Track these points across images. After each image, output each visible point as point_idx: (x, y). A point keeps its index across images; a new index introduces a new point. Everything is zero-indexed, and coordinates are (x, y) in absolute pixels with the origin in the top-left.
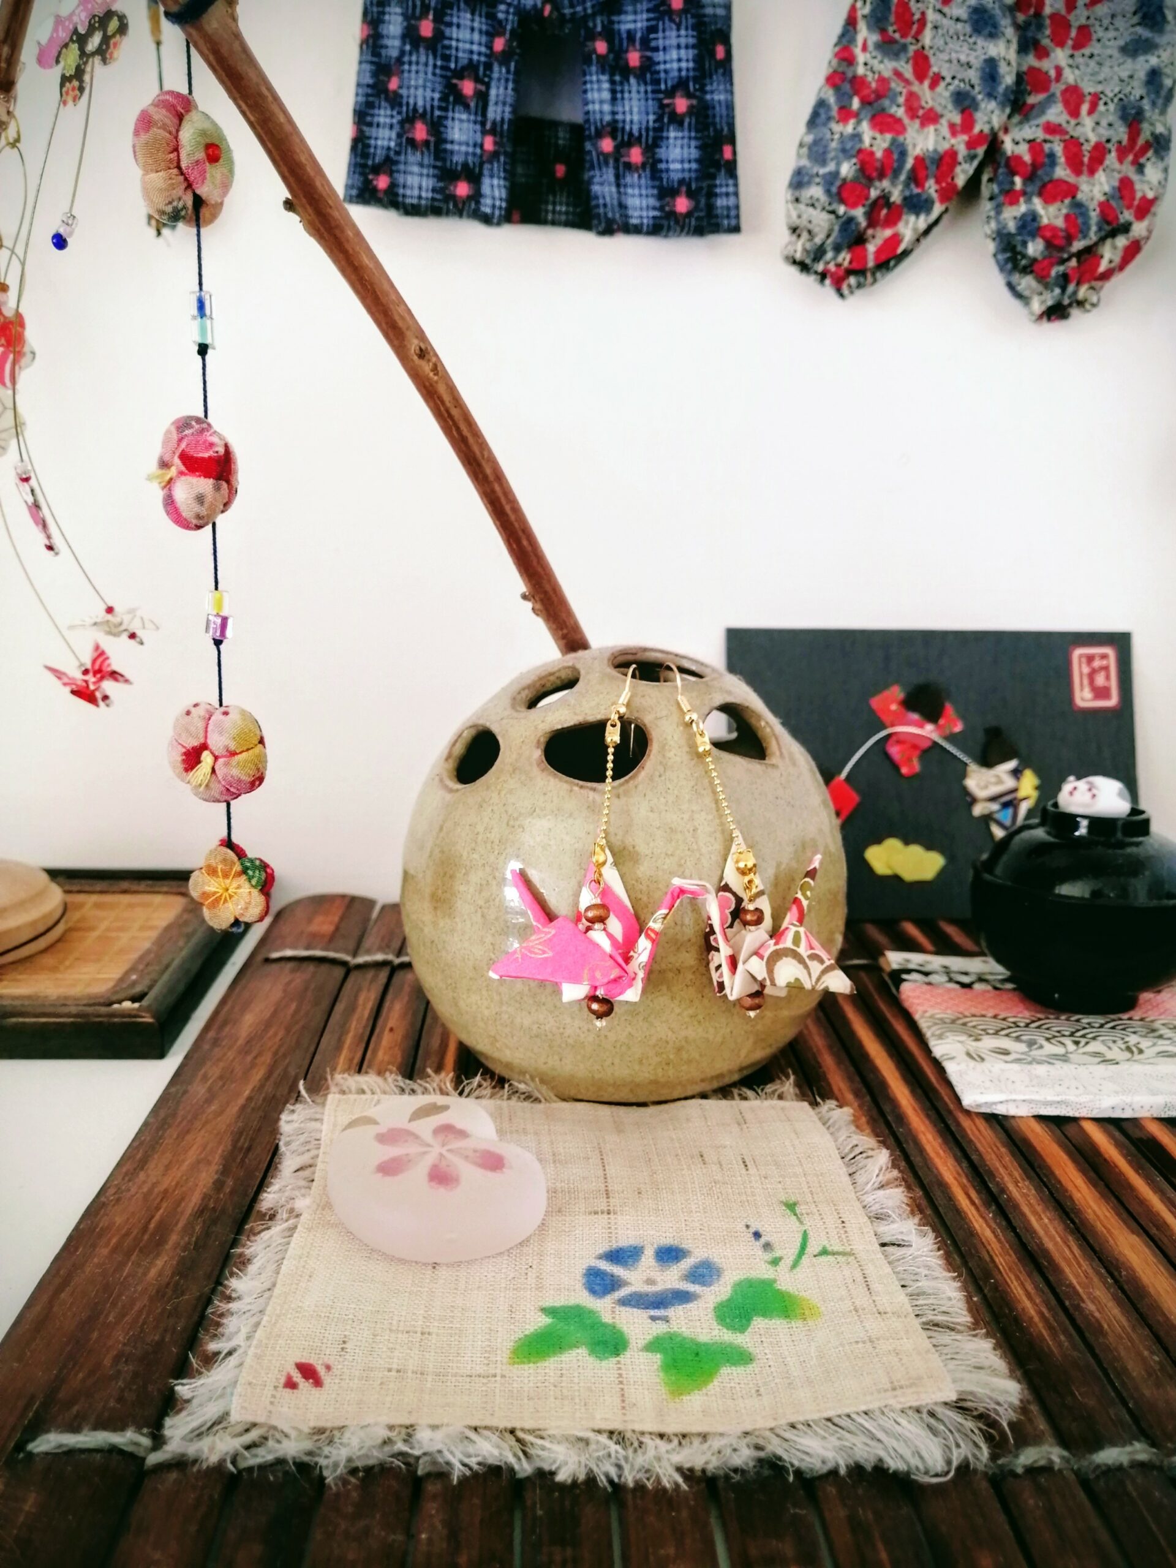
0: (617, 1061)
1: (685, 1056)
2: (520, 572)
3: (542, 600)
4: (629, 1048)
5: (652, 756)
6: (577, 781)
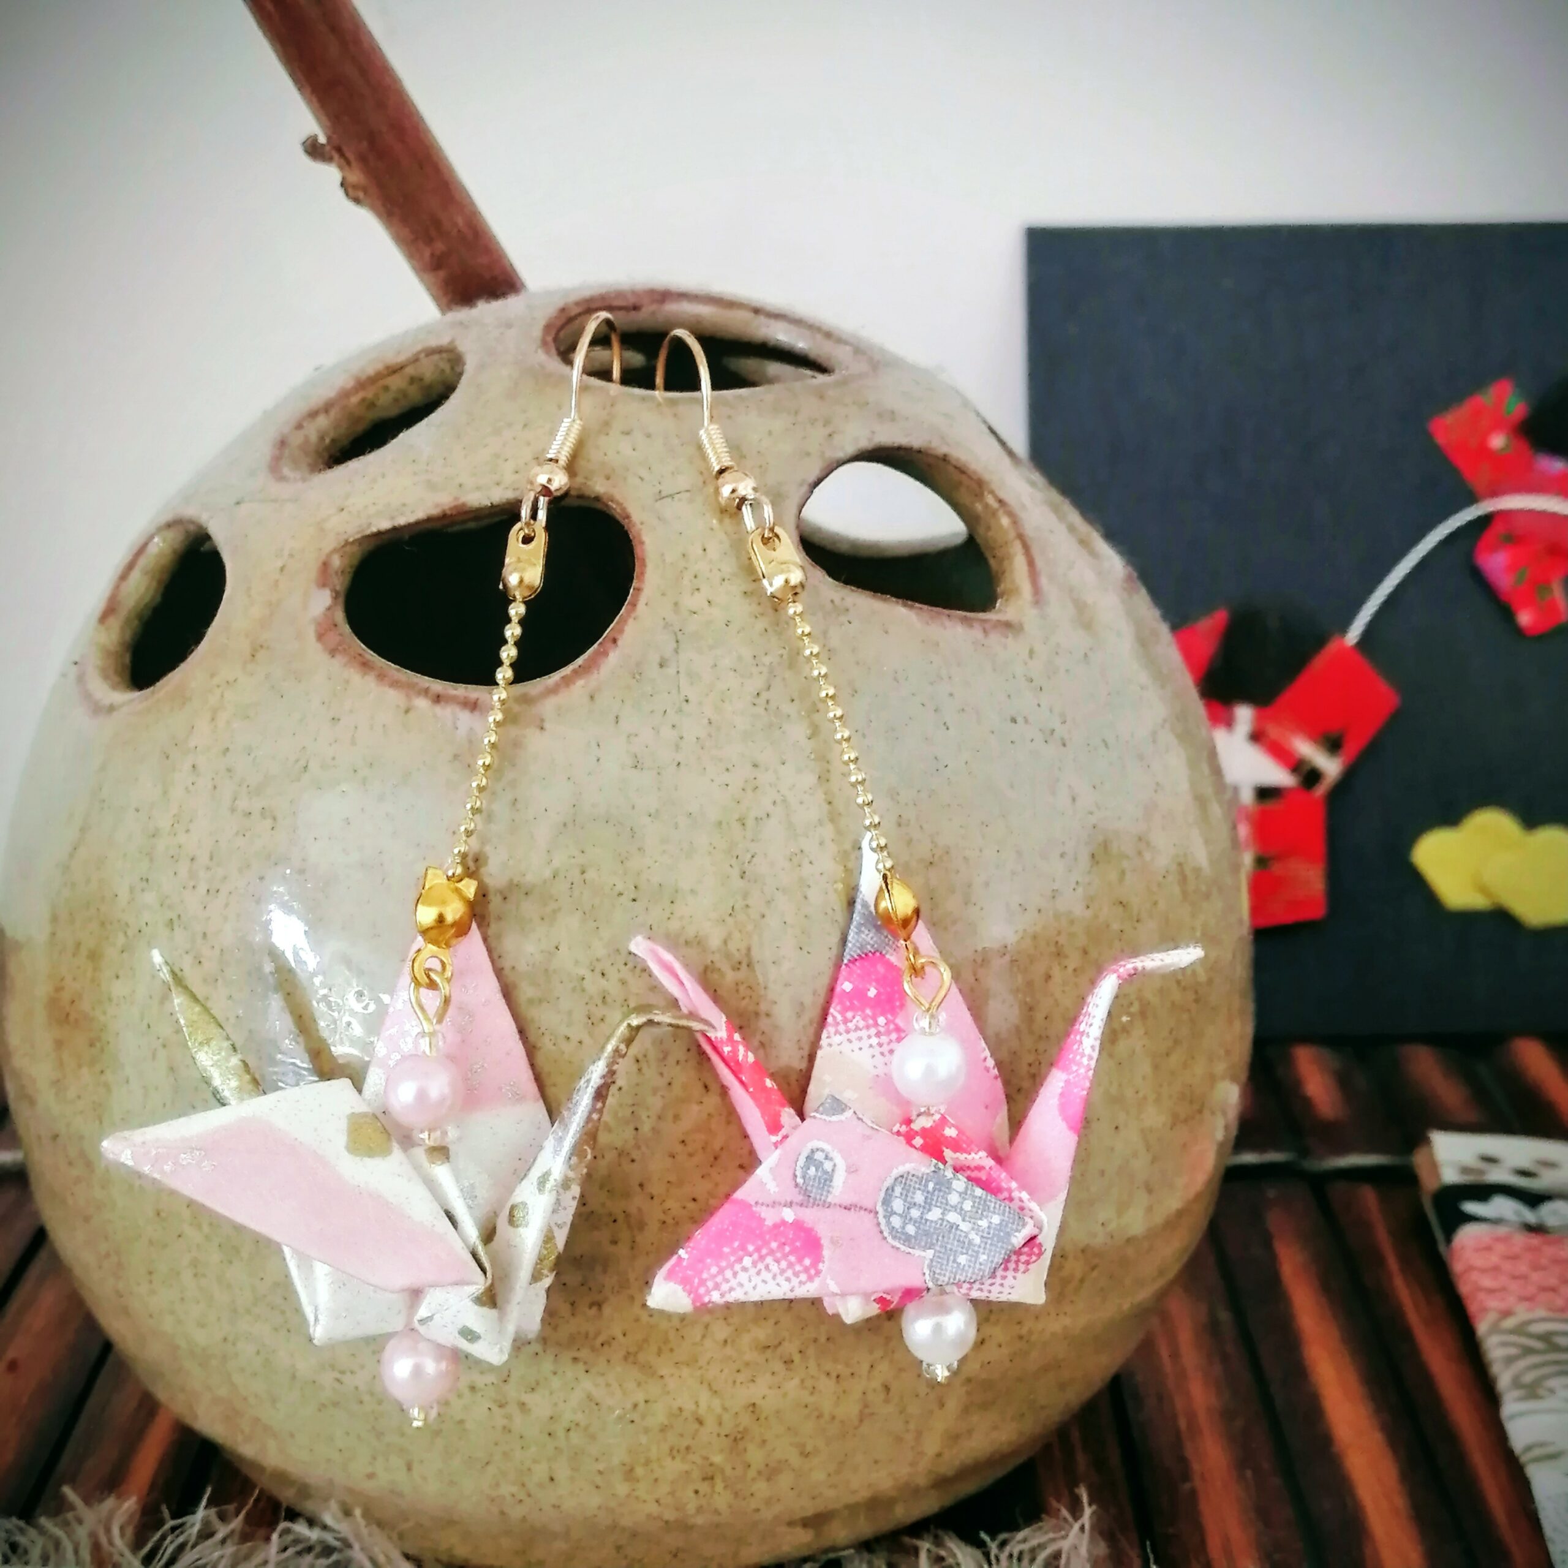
0: (563, 1472)
1: (756, 1456)
2: (296, 81)
3: (363, 159)
4: (593, 1437)
5: (641, 606)
6: (426, 681)
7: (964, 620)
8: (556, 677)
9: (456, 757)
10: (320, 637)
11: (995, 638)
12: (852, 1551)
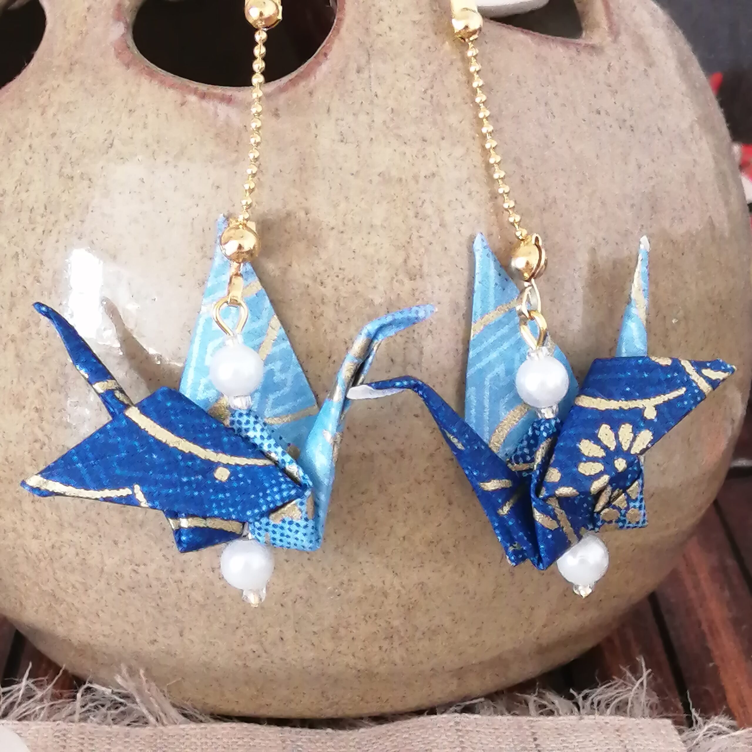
5: (343, 31)
6: (194, 85)
7: (564, 43)
8: (285, 79)
9: (217, 135)
10: (118, 55)
11: (584, 56)
12: (482, 699)
